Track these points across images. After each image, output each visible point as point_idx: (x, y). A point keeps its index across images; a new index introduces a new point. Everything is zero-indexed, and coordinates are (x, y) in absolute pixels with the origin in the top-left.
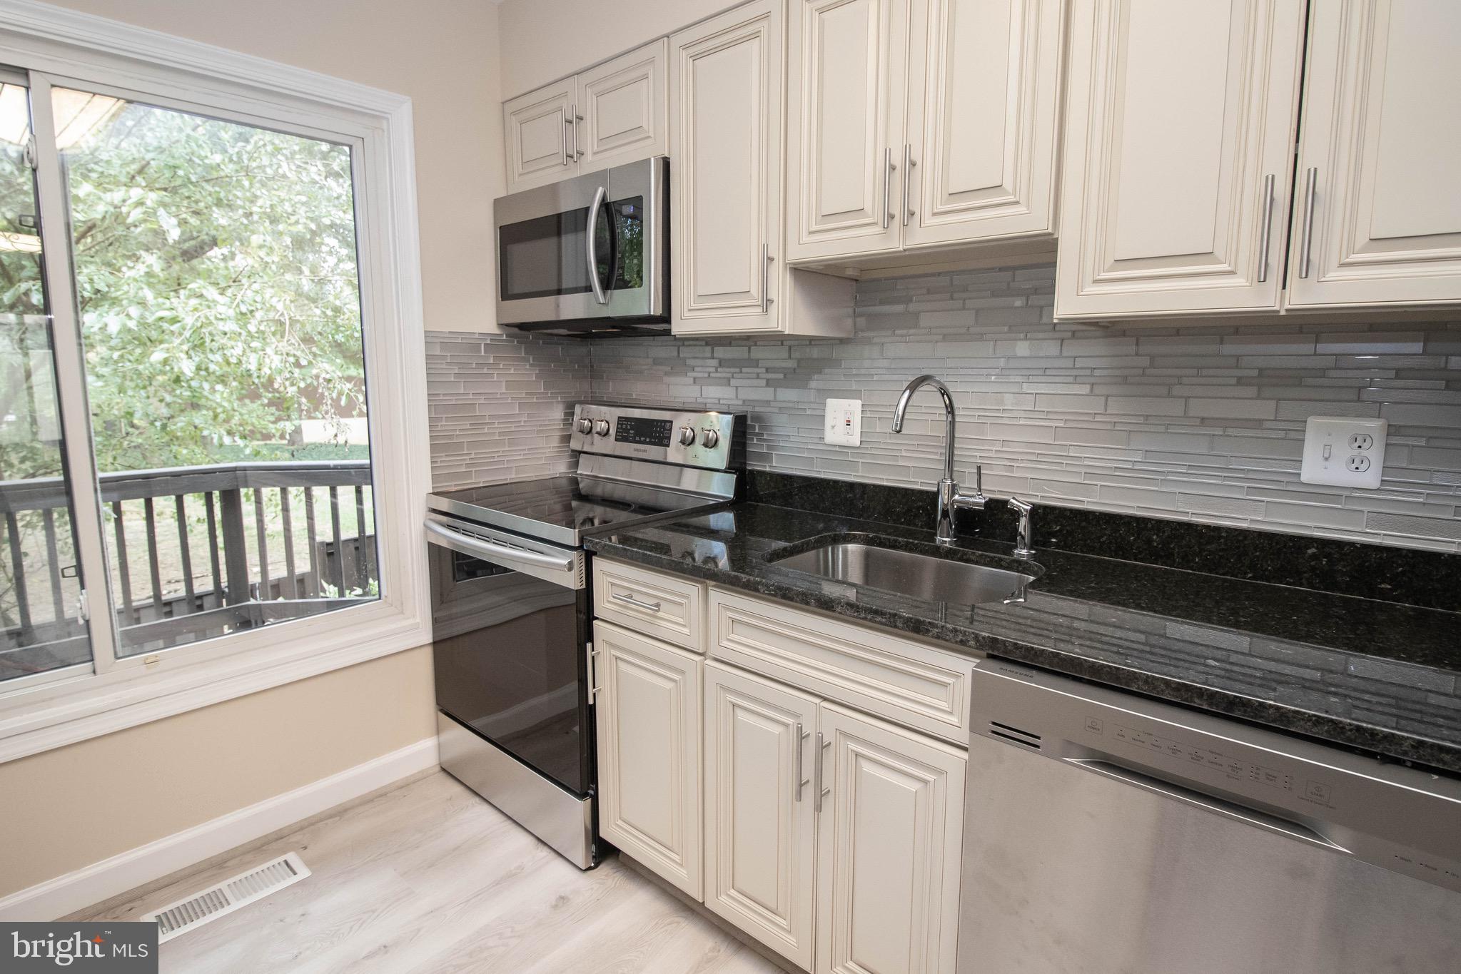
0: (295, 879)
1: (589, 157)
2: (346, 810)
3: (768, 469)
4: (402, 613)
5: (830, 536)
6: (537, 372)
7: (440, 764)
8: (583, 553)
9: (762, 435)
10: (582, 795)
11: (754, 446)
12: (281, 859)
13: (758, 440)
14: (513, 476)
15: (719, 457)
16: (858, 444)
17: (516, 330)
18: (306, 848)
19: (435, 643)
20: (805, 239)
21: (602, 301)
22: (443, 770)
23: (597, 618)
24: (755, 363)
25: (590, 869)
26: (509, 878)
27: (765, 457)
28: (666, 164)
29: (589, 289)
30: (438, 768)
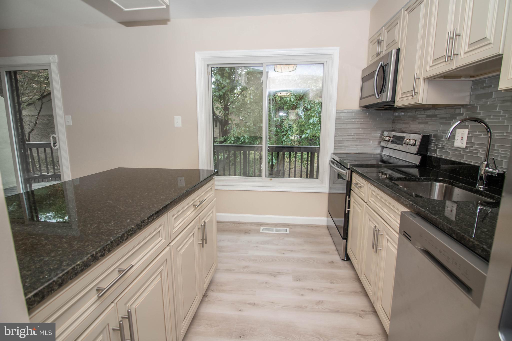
0: (286, 233)
1: (384, 52)
2: (303, 226)
3: (435, 156)
4: (323, 183)
5: (433, 179)
6: (372, 121)
7: (327, 225)
8: (350, 171)
9: (435, 143)
10: (343, 239)
11: (432, 146)
12: (286, 229)
13: (434, 145)
14: (359, 152)
15: (415, 149)
16: (465, 147)
17: (365, 108)
18: (291, 229)
19: (329, 193)
20: (428, 69)
21: (377, 98)
22: (327, 227)
23: (352, 190)
24: (435, 116)
25: (343, 260)
26: (324, 252)
27: (435, 151)
28: (398, 51)
29: (374, 95)
30: (326, 226)
